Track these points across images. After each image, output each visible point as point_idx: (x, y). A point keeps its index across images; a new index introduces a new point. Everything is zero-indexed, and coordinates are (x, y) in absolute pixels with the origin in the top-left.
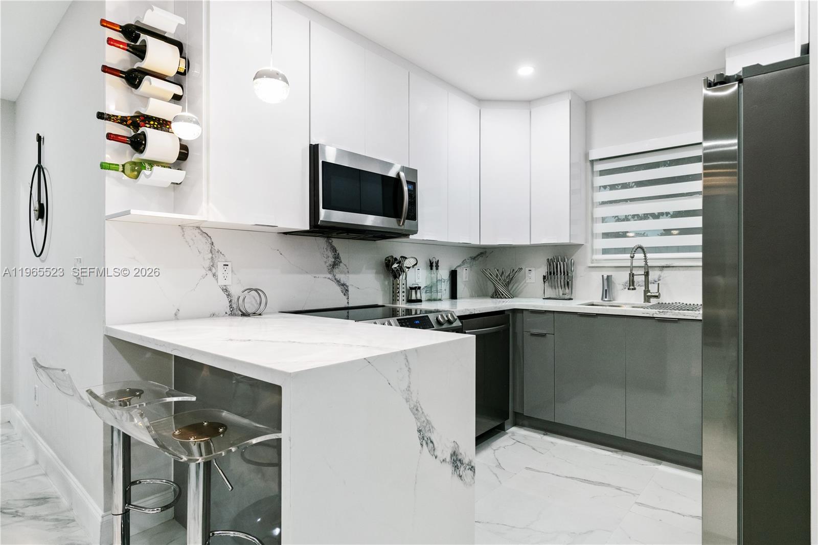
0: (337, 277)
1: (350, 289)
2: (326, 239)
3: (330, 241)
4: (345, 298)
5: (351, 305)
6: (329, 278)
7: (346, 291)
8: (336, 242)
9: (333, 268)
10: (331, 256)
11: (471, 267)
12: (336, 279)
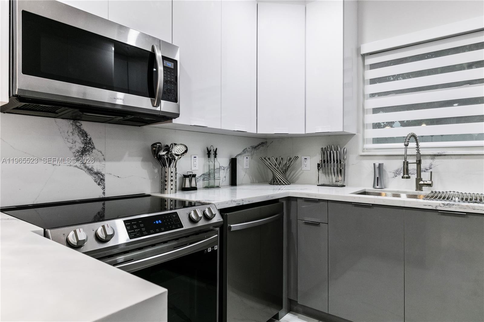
0: (87, 165)
1: (107, 178)
2: (71, 121)
3: (78, 124)
4: (100, 188)
5: (107, 195)
6: (76, 166)
7: (100, 178)
8: (86, 126)
9: (82, 154)
10: (80, 141)
11: (252, 155)
12: (86, 167)
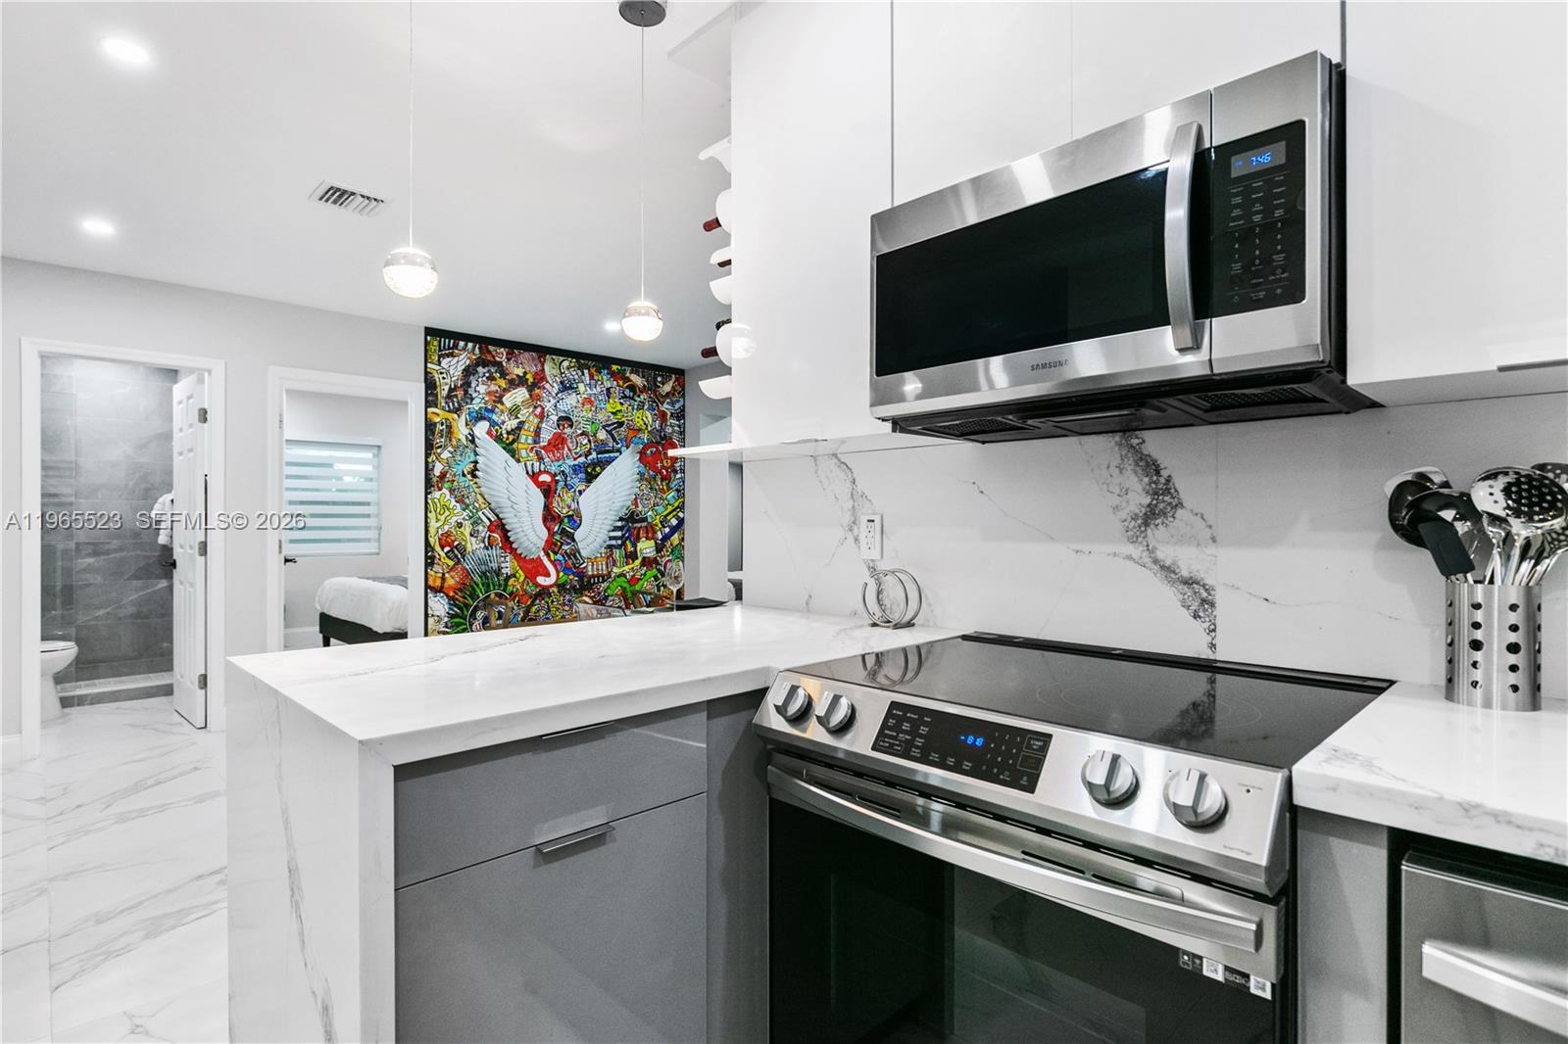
0: (1160, 555)
1: (1220, 597)
2: (1117, 437)
3: (1135, 442)
4: (1199, 628)
5: (1224, 655)
6: (1129, 558)
7: (1201, 600)
8: (1156, 443)
9: (1146, 524)
10: (1138, 487)
12: (1156, 561)
